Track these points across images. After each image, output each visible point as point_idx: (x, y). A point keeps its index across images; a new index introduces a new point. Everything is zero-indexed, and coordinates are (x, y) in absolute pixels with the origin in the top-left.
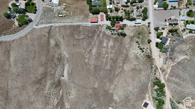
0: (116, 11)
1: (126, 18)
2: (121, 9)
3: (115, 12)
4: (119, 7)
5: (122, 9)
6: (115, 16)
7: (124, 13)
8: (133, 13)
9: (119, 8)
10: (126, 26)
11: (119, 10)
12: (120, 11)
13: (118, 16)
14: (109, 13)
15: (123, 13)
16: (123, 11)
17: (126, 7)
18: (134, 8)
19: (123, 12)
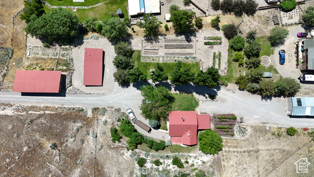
0: (178, 33)
1: (237, 75)
2: (207, 20)
3: (171, 36)
4: (196, 10)
5: (215, 25)
6: (171, 60)
7: (224, 48)
8: (277, 50)
9: (198, 14)
10: (236, 128)
11: (200, 26)
12: (201, 36)
13: (190, 61)
14: (138, 43)
15: (216, 49)
16: (220, 34)
17: (239, 14)
18: (285, 18)
19: (217, 41)
